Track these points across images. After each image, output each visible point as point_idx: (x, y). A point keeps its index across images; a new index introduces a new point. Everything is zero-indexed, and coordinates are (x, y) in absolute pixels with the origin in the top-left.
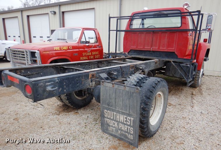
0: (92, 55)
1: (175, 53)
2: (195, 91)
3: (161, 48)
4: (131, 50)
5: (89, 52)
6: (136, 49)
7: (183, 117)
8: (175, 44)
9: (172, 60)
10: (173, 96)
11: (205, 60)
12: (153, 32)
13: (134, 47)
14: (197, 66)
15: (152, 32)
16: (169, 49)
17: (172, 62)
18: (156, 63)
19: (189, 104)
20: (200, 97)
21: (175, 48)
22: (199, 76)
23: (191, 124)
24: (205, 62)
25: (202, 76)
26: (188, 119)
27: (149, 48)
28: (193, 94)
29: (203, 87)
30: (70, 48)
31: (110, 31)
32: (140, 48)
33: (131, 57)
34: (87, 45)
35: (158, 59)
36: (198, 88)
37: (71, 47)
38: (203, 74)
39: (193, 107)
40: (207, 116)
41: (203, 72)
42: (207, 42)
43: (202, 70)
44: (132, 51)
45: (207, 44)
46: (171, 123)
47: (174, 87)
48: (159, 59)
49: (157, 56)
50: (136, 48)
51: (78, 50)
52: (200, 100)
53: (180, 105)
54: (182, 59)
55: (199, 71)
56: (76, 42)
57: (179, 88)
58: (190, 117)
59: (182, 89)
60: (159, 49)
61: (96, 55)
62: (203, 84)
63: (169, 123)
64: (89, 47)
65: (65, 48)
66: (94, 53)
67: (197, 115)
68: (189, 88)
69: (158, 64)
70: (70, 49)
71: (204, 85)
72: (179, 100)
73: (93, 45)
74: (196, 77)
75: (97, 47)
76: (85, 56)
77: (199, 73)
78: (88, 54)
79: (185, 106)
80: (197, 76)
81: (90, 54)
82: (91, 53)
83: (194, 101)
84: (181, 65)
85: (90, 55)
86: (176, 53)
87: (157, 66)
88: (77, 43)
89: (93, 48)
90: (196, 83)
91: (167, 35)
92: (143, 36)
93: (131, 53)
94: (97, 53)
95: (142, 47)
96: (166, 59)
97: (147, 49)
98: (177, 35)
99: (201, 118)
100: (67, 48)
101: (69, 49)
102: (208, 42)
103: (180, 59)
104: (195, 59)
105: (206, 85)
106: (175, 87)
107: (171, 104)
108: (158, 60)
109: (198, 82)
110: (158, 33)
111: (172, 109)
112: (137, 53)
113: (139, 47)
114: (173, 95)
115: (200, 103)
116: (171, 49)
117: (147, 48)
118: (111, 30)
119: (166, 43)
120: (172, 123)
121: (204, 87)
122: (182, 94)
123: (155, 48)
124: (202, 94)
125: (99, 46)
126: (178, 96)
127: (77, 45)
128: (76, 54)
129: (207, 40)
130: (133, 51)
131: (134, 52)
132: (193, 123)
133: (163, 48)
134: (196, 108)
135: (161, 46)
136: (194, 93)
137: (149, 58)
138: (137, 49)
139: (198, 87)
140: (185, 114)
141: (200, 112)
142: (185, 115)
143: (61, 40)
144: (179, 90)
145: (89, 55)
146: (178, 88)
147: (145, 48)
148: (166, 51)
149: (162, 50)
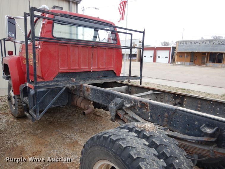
3: (100, 67)
4: (58, 73)
6: (68, 71)
8: (113, 61)
16: (108, 67)
21: (113, 66)
32: (75, 68)
50: (68, 69)
60: (98, 68)
86: (115, 71)
97: (84, 69)
113: (72, 68)
119: (105, 60)
131: (63, 76)
133: (103, 66)
135: (100, 65)
138: (71, 71)
147: (82, 68)
148: (106, 70)
149: (102, 70)
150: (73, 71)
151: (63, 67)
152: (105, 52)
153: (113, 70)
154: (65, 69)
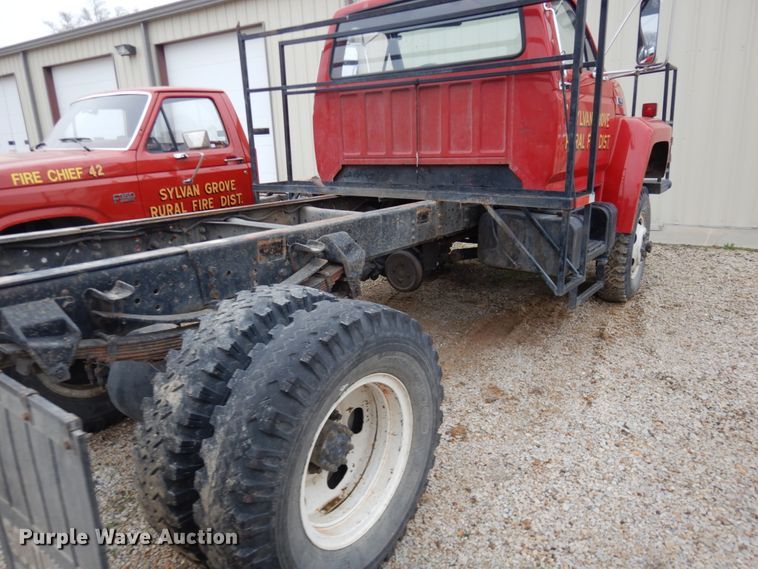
0: (204, 195)
1: (511, 167)
2: (613, 320)
3: (452, 152)
4: (343, 166)
5: (188, 184)
6: (362, 161)
7: (536, 463)
8: (504, 129)
9: (488, 201)
10: (518, 351)
11: (655, 189)
12: (417, 83)
13: (352, 155)
14: (614, 217)
15: (413, 86)
16: (483, 152)
17: (491, 211)
18: (424, 217)
19: (579, 384)
20: (629, 349)
21: (507, 148)
22: (628, 255)
23: (566, 506)
24: (652, 197)
25: (644, 256)
26: (557, 474)
27: (410, 153)
28: (601, 336)
29: (649, 298)
30: (92, 172)
31: (247, 92)
32: (377, 155)
33: (332, 195)
34: (178, 155)
35: (434, 199)
36: (629, 305)
37: (97, 170)
38: (647, 248)
39: (590, 404)
40: (645, 450)
41: (644, 239)
42: (655, 118)
43: (640, 231)
44: (349, 170)
45: (656, 123)
46: (468, 505)
47: (534, 303)
48: (440, 200)
49: (444, 184)
50: (362, 157)
51: (133, 179)
52: (630, 363)
53: (537, 392)
54: (539, 192)
55: (627, 234)
56: (126, 149)
57: (553, 311)
58: (568, 460)
59: (561, 315)
60: (445, 155)
61: (226, 193)
62: (653, 285)
63: (461, 504)
64: (186, 163)
65: (68, 174)
66: (213, 187)
67: (603, 444)
68: (595, 304)
69: (437, 221)
70: (92, 178)
71: (655, 290)
72: (537, 371)
73: (202, 154)
74: (616, 263)
75: (226, 164)
76: (169, 200)
77: (626, 244)
78: (187, 192)
79: (559, 397)
80: (622, 258)
81: (197, 191)
82: (202, 189)
83: (603, 370)
84: (536, 217)
85: (197, 197)
86: (514, 168)
87: (432, 227)
88: (130, 150)
89: (201, 167)
90: (619, 286)
91: (470, 93)
92: (382, 104)
93: (345, 180)
94: (229, 185)
95: (383, 153)
96: (465, 198)
97: (400, 157)
98: (508, 88)
99: (617, 462)
100: (79, 173)
101: (87, 177)
102: (659, 115)
103: (529, 192)
104: (588, 191)
105: (660, 290)
106: (539, 304)
107: (499, 391)
108: (433, 203)
109: (628, 279)
110: (437, 86)
111: (494, 421)
112: (367, 176)
113: (370, 154)
114: (519, 343)
115: (626, 376)
116: (494, 155)
117: (402, 154)
118: (251, 87)
119: (471, 127)
120: (474, 500)
121: (653, 299)
122: (559, 337)
123: (432, 154)
124: (640, 332)
125: (234, 157)
126: (538, 351)
127: (131, 158)
128: (127, 196)
129: (654, 106)
130: (353, 171)
131: (358, 175)
132: (574, 494)
133: (463, 148)
134: (605, 405)
135: (452, 144)
136: (609, 331)
137: (402, 196)
138: (367, 162)
139: (629, 299)
140: (550, 445)
141: (621, 425)
142: (548, 447)
143: (74, 143)
144: (550, 320)
145: (192, 198)
146: (550, 308)
147: (395, 153)
148: (474, 161)
149: (457, 161)
150: (373, 162)
151: (353, 150)
152: (471, 96)
153: (507, 165)
154: (354, 158)
